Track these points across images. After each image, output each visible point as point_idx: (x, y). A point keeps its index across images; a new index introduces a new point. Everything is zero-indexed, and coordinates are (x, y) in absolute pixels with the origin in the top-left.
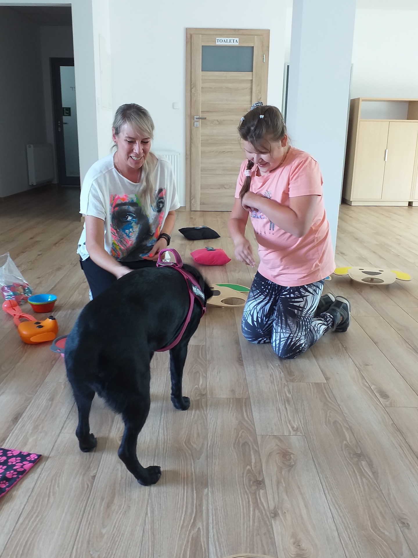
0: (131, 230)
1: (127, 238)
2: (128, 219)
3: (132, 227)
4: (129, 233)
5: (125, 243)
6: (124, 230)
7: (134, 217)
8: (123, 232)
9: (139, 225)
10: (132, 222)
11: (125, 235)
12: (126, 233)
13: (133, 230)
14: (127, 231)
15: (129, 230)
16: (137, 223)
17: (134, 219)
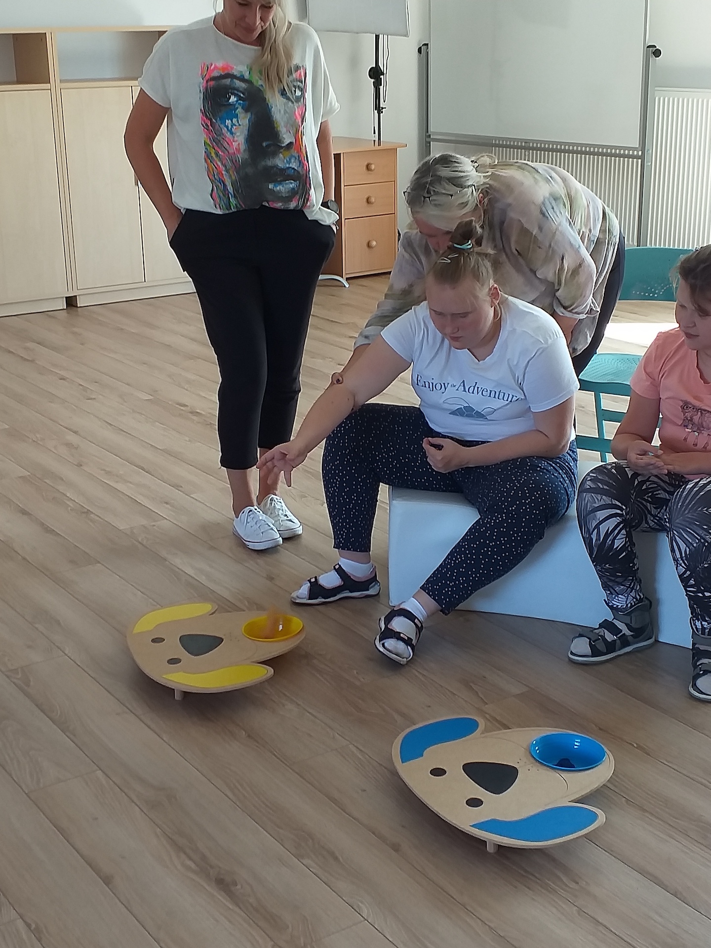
0: (234, 120)
1: (228, 135)
2: (230, 101)
3: (236, 116)
4: (232, 126)
5: (225, 144)
6: (223, 120)
7: (240, 98)
8: (222, 124)
9: (249, 115)
10: (236, 106)
11: (225, 130)
12: (227, 127)
13: (238, 122)
14: (228, 122)
15: (232, 121)
16: (246, 110)
17: (242, 102)
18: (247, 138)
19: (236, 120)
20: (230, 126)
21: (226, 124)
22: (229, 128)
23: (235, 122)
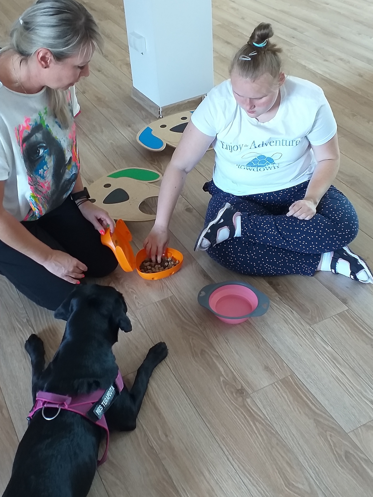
0: (45, 167)
1: (41, 181)
2: (40, 155)
3: (46, 163)
4: (44, 173)
5: (40, 188)
6: (37, 171)
7: (45, 148)
8: (36, 175)
9: (52, 156)
10: (45, 156)
11: (39, 178)
12: (40, 175)
13: (47, 167)
14: (41, 171)
15: (43, 169)
16: (50, 155)
17: (46, 150)
18: (53, 174)
19: (46, 165)
20: (42, 173)
21: (40, 173)
22: (42, 175)
23: (45, 168)
